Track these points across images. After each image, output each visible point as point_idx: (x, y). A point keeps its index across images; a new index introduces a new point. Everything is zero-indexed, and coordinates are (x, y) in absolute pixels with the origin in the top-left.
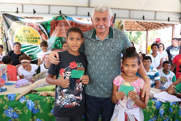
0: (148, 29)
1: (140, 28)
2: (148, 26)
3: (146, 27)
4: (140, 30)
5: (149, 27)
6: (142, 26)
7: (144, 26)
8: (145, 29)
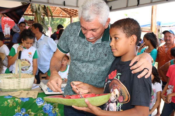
0: (72, 16)
1: (63, 15)
2: (71, 12)
3: (69, 13)
4: (62, 17)
5: (73, 13)
6: (65, 12)
7: (67, 12)
8: (68, 15)
